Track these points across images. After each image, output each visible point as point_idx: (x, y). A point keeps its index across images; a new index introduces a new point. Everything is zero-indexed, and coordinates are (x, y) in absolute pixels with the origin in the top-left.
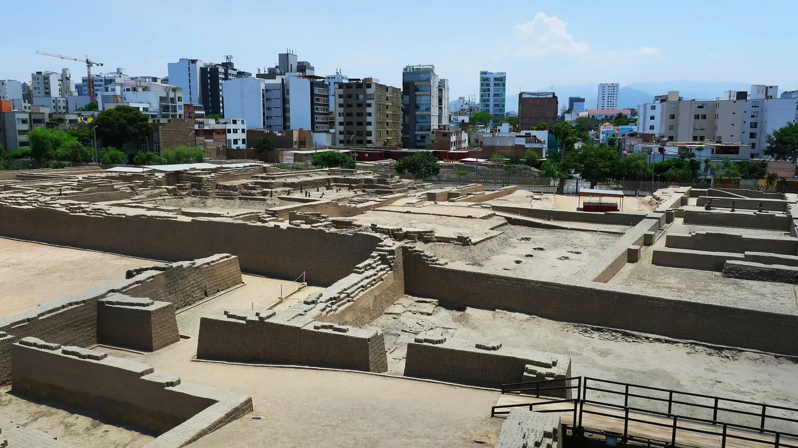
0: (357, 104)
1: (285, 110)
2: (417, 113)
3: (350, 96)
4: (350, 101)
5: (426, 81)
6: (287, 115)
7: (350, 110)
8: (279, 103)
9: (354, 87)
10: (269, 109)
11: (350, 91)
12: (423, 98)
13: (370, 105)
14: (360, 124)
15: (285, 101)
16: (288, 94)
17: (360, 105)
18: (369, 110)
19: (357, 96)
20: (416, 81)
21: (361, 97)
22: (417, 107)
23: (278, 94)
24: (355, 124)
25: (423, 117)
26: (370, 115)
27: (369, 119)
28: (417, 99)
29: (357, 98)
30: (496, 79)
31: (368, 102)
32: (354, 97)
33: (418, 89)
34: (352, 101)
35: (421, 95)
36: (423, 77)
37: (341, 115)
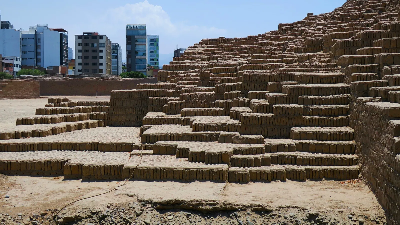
0: (92, 50)
1: (37, 54)
2: (137, 57)
3: (87, 45)
4: (87, 48)
5: (142, 35)
6: (38, 57)
7: (87, 54)
8: (33, 48)
9: (90, 38)
10: (25, 53)
11: (87, 41)
12: (141, 47)
13: (101, 51)
14: (94, 64)
15: (37, 47)
16: (39, 42)
17: (94, 51)
18: (101, 54)
19: (93, 44)
20: (136, 35)
21: (95, 45)
22: (137, 53)
23: (33, 42)
24: (90, 64)
25: (141, 60)
26: (102, 58)
27: (101, 61)
28: (136, 47)
29: (92, 45)
30: (151, 40)
31: (101, 49)
32: (90, 45)
33: (136, 40)
34: (88, 48)
35: (139, 45)
36: (141, 32)
37: (80, 58)
